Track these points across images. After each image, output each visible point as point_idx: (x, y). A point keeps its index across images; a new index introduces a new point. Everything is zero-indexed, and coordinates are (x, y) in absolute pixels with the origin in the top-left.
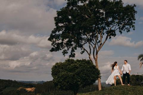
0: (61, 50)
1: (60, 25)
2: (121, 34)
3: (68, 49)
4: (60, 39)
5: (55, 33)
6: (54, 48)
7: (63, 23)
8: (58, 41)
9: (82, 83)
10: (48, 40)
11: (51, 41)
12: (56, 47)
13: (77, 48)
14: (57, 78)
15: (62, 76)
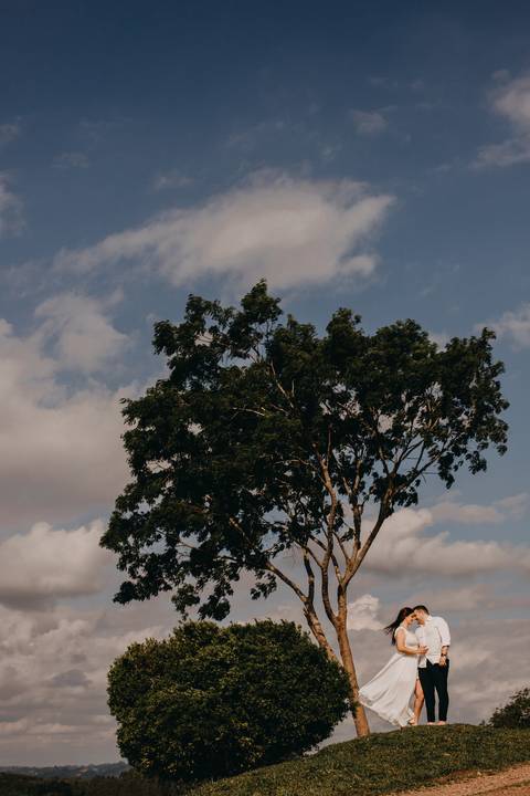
0: (168, 588)
1: (155, 466)
2: (448, 486)
3: (201, 583)
4: (159, 537)
5: (133, 507)
6: (135, 582)
7: (167, 457)
8: (149, 544)
9: (258, 741)
10: (102, 544)
11: (118, 549)
12: (144, 575)
13: (242, 571)
14: (131, 719)
15: (157, 711)
